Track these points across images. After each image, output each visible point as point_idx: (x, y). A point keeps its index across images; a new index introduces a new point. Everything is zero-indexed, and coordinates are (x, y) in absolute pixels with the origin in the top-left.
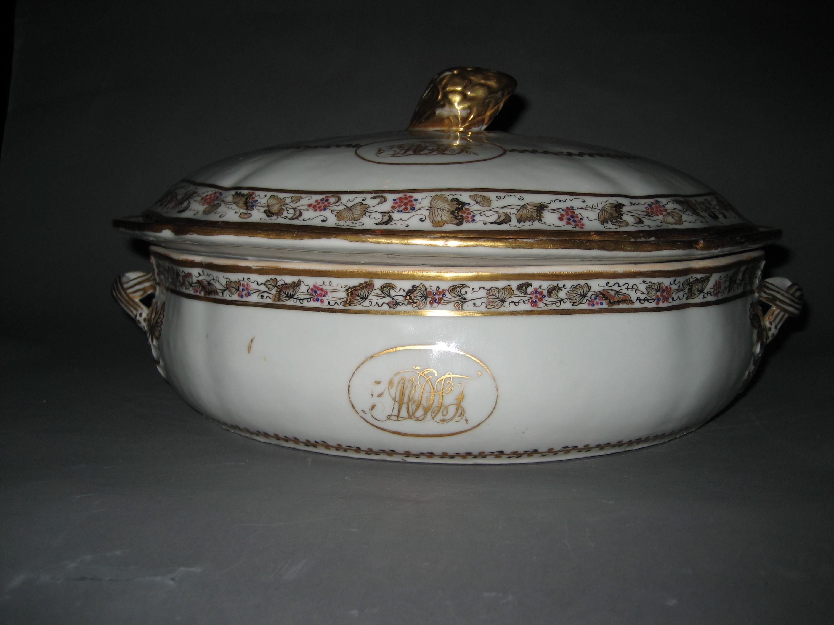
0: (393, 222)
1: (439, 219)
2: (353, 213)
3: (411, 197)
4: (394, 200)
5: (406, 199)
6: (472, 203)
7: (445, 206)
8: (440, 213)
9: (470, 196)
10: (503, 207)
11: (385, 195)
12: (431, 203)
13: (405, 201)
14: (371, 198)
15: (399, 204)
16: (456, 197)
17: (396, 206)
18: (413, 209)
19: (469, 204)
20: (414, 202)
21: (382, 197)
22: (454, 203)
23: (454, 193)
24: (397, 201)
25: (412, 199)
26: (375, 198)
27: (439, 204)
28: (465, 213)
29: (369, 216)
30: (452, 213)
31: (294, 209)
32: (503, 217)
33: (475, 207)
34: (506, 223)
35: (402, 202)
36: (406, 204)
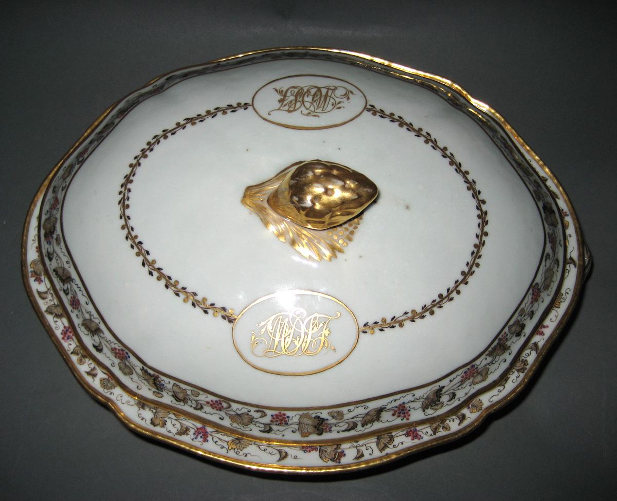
0: (273, 432)
1: (306, 431)
2: (242, 420)
3: (284, 415)
4: (272, 416)
5: (281, 416)
6: (330, 418)
7: (309, 422)
8: (306, 427)
9: (328, 413)
10: (352, 418)
11: (265, 410)
12: (299, 420)
13: (280, 418)
14: (255, 411)
15: (276, 419)
16: (317, 415)
17: (274, 420)
18: (287, 424)
19: (327, 419)
20: (287, 419)
21: (263, 412)
22: (316, 420)
23: (316, 411)
24: (275, 417)
25: (286, 416)
26: (257, 411)
27: (306, 421)
28: (324, 426)
29: (255, 424)
30: (315, 427)
31: (196, 401)
32: (352, 425)
33: (332, 421)
34: (353, 429)
35: (278, 418)
36: (281, 420)
